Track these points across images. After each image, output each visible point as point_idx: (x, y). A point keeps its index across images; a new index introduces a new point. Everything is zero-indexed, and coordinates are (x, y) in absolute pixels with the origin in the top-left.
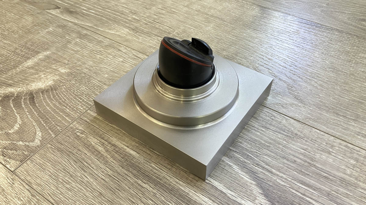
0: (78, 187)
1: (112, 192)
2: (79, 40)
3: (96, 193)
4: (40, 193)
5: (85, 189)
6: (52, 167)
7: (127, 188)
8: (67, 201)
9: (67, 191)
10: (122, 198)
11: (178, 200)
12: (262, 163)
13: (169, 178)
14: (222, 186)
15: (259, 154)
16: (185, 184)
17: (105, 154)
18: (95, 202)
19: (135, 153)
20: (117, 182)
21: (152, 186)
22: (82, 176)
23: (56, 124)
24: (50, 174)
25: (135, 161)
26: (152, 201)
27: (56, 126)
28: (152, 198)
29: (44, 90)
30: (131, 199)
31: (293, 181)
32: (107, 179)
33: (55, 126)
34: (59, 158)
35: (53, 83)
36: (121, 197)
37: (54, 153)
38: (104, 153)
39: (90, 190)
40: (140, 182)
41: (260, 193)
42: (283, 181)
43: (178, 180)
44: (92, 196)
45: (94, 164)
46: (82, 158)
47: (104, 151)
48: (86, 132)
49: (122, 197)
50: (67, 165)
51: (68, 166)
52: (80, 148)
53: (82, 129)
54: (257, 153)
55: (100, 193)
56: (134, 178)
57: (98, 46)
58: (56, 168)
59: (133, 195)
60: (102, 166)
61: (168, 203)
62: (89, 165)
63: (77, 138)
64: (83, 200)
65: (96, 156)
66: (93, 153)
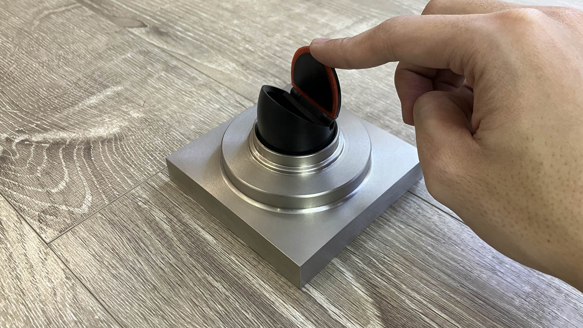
0: (127, 275)
1: (170, 287)
2: (164, 74)
3: (149, 285)
4: (78, 276)
5: (136, 278)
6: (98, 245)
7: (192, 285)
8: (110, 291)
9: (112, 278)
10: (182, 297)
11: (258, 310)
12: (390, 274)
13: (251, 278)
14: (324, 299)
15: (387, 260)
16: (271, 290)
17: (171, 235)
18: (144, 298)
19: (212, 238)
20: (179, 274)
21: (225, 286)
22: (135, 260)
23: (113, 188)
24: (94, 253)
25: (209, 249)
26: (222, 306)
27: (113, 190)
28: (222, 303)
29: (105, 140)
30: (194, 300)
31: (429, 305)
32: (166, 269)
33: (111, 190)
34: (109, 233)
35: (119, 131)
36: (180, 296)
37: (103, 226)
38: (170, 233)
39: (142, 281)
40: (210, 278)
41: (376, 315)
42: (414, 304)
43: (262, 282)
44: (143, 289)
45: (153, 246)
46: (139, 236)
47: (170, 231)
48: (151, 202)
49: (182, 295)
50: (118, 243)
51: (119, 246)
52: (139, 223)
53: (147, 197)
54: (385, 258)
55: (154, 286)
56: (203, 272)
57: (189, 84)
58: (103, 246)
59: (197, 295)
60: (164, 251)
61: (243, 311)
62: (147, 247)
63: (137, 209)
64: (129, 292)
65: (158, 235)
66: (154, 232)
